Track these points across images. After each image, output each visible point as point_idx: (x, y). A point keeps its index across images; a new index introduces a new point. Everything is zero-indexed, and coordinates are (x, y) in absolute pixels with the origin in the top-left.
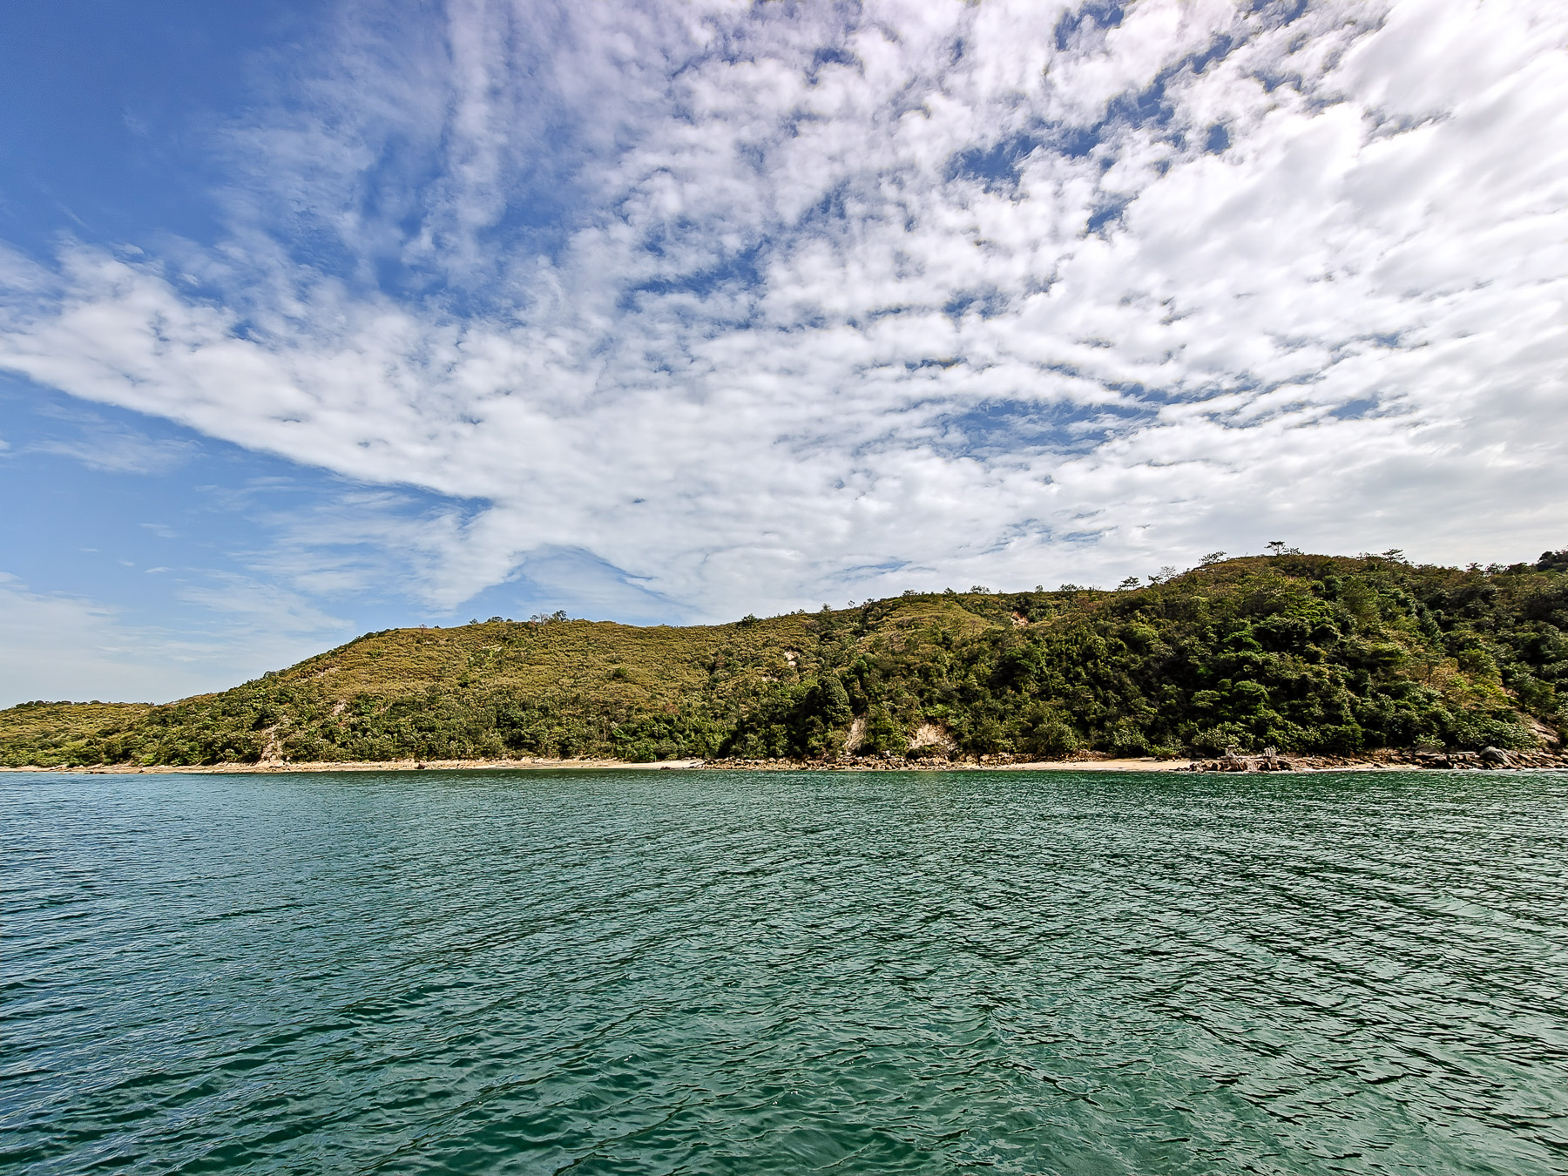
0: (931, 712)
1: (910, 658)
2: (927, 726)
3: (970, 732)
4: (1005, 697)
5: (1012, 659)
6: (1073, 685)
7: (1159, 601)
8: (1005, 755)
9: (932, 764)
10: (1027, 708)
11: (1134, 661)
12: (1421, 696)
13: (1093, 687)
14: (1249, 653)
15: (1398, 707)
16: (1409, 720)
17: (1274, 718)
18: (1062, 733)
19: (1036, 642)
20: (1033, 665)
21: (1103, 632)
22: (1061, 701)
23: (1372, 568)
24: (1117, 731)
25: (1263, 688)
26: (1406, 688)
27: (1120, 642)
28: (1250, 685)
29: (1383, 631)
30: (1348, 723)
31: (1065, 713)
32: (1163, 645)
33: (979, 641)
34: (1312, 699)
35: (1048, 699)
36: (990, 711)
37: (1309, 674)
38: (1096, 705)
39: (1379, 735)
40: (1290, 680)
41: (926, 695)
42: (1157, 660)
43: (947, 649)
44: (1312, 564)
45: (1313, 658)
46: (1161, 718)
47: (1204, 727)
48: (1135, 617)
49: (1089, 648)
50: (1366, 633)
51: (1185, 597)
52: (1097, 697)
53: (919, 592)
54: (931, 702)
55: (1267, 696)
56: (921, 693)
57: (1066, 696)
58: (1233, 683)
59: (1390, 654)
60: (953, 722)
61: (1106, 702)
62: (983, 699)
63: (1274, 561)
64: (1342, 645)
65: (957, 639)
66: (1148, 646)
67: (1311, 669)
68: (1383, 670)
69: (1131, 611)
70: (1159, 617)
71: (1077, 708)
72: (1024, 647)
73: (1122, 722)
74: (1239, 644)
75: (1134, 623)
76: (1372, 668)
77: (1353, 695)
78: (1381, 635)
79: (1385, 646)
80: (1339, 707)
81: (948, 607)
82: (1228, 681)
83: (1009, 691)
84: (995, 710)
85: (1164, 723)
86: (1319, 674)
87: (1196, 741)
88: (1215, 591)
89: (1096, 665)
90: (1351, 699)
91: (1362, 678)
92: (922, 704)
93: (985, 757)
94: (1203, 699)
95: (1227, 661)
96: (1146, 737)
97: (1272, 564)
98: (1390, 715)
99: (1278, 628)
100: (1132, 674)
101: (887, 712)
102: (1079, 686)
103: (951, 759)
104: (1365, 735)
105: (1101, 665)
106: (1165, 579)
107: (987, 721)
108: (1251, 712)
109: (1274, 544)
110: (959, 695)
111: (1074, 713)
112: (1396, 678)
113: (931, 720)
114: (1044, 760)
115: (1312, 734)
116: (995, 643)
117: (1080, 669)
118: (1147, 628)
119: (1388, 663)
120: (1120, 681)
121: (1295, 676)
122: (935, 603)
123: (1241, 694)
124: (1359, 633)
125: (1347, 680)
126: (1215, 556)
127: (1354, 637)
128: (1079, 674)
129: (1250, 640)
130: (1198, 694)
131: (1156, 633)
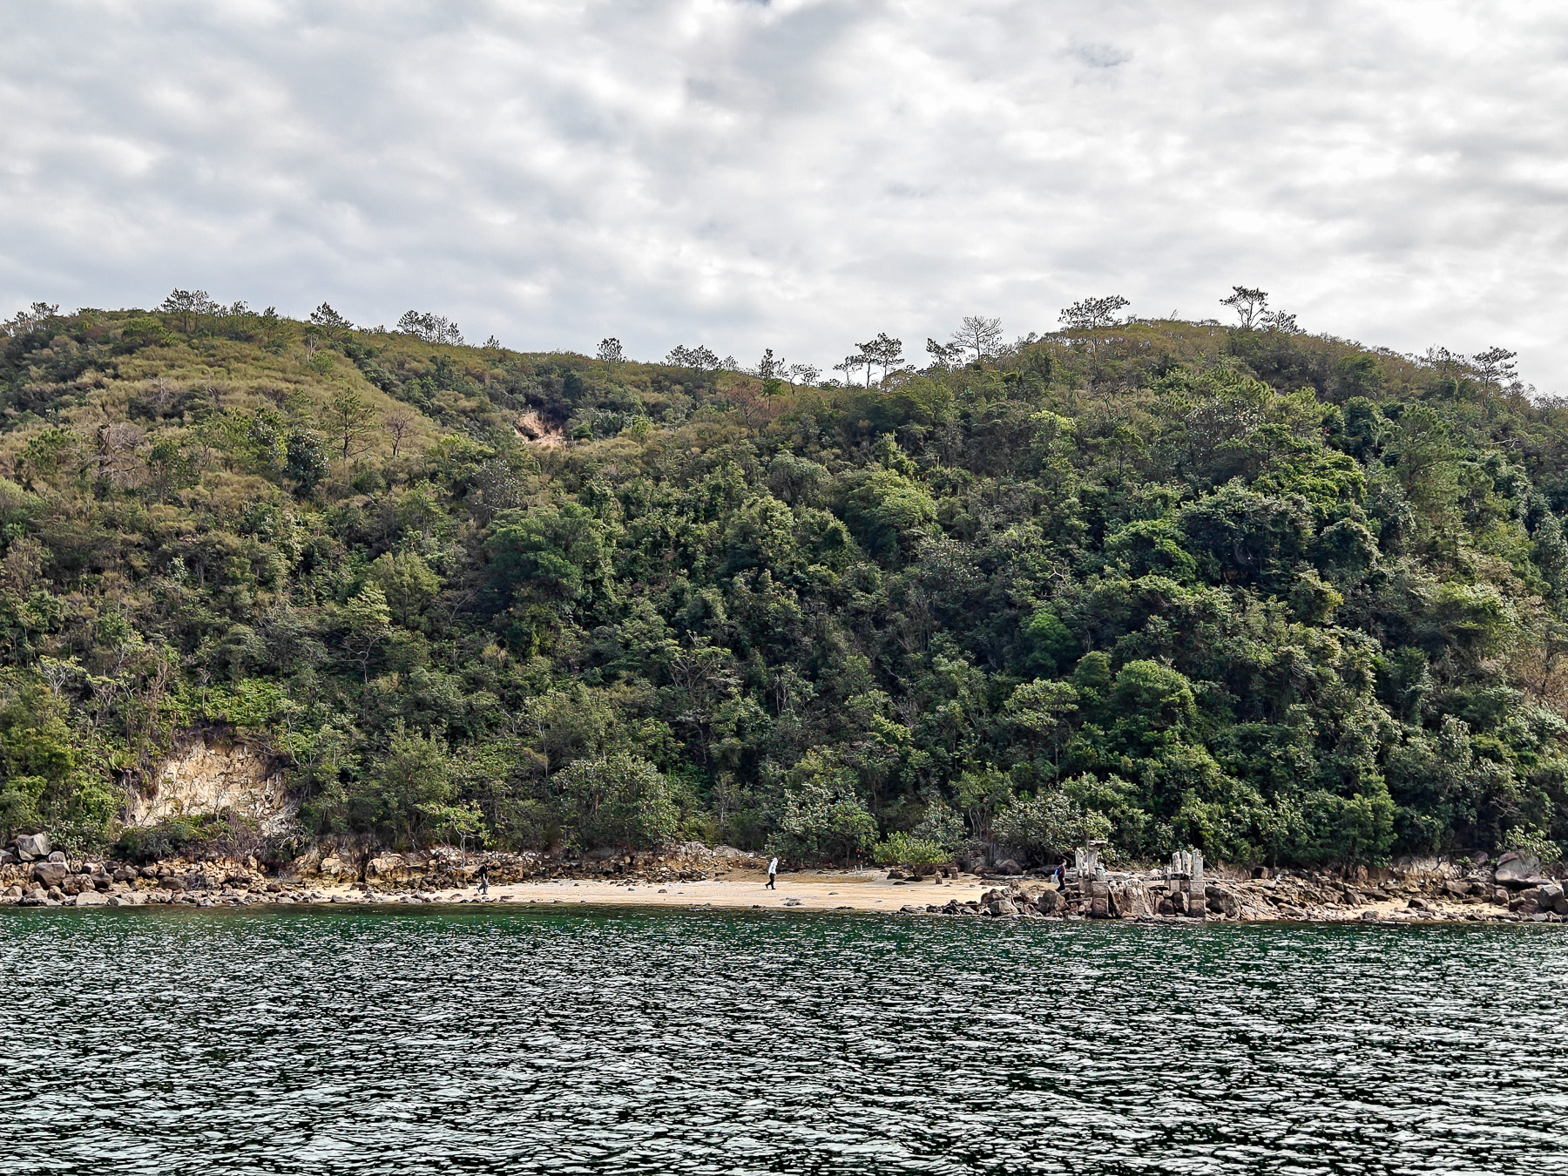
0: (218, 705)
1: (165, 516)
2: (199, 750)
3: (344, 776)
4: (473, 667)
5: (514, 546)
6: (687, 644)
7: (950, 415)
8: (452, 854)
9: (200, 882)
10: (540, 707)
11: (866, 585)
12: (1525, 725)
13: (740, 652)
14: (1164, 583)
15: (1478, 753)
16: (1494, 788)
17: (1202, 767)
18: (637, 791)
19: (591, 499)
20: (576, 571)
21: (793, 489)
22: (644, 690)
23: (1448, 391)
24: (797, 787)
25: (1184, 681)
26: (1499, 704)
27: (834, 523)
28: (1156, 671)
29: (1464, 554)
30: (1369, 790)
31: (653, 728)
32: (946, 541)
33: (411, 481)
34: (1295, 721)
35: (609, 679)
36: (423, 712)
37: (1299, 652)
38: (747, 707)
39: (1430, 826)
40: (1254, 668)
41: (208, 647)
42: (928, 585)
43: (300, 494)
44: (1323, 362)
45: (1309, 609)
46: (918, 756)
47: (1027, 786)
48: (882, 455)
49: (745, 533)
50: (1432, 555)
51: (1018, 411)
52: (748, 686)
53: (225, 303)
54: (222, 670)
55: (1192, 708)
56: (189, 637)
57: (662, 677)
58: (1116, 664)
59: (1477, 613)
60: (290, 742)
61: (771, 701)
62: (405, 669)
63: (1239, 342)
64: (1376, 580)
65: (337, 467)
66: (907, 543)
67: (1304, 641)
68: (1457, 655)
69: (872, 434)
70: (946, 460)
71: (687, 716)
72: (552, 512)
73: (811, 762)
74: (1144, 554)
75: (877, 472)
76: (1432, 644)
77: (1385, 716)
78: (1457, 563)
79: (1466, 593)
80: (1354, 746)
81: (320, 369)
82: (1103, 657)
83: (491, 649)
84: (441, 709)
85: (925, 773)
86: (1320, 654)
87: (1002, 824)
88: (1093, 405)
89: (756, 585)
90: (1383, 726)
91: (1411, 671)
92: (191, 673)
93: (383, 862)
94: (1033, 704)
95: (1108, 599)
96: (870, 808)
97: (1234, 350)
98: (1459, 773)
99: (1239, 516)
100: (856, 622)
101: (56, 698)
102: (702, 649)
103: (272, 868)
104: (1399, 823)
105: (772, 587)
106: (968, 355)
107: (408, 745)
108: (1146, 750)
109: (1244, 293)
110: (322, 653)
111: (680, 729)
112: (1479, 677)
113: (216, 732)
114: (570, 873)
115: (1285, 816)
116: (460, 490)
117: (711, 594)
118: (911, 489)
119: (1466, 637)
120: (819, 640)
121: (1266, 657)
122: (277, 347)
123: (1130, 699)
124: (1417, 551)
125: (1380, 674)
126: (1102, 306)
127: (1404, 562)
128: (707, 610)
129: (1171, 546)
130: (1024, 690)
131: (932, 507)
